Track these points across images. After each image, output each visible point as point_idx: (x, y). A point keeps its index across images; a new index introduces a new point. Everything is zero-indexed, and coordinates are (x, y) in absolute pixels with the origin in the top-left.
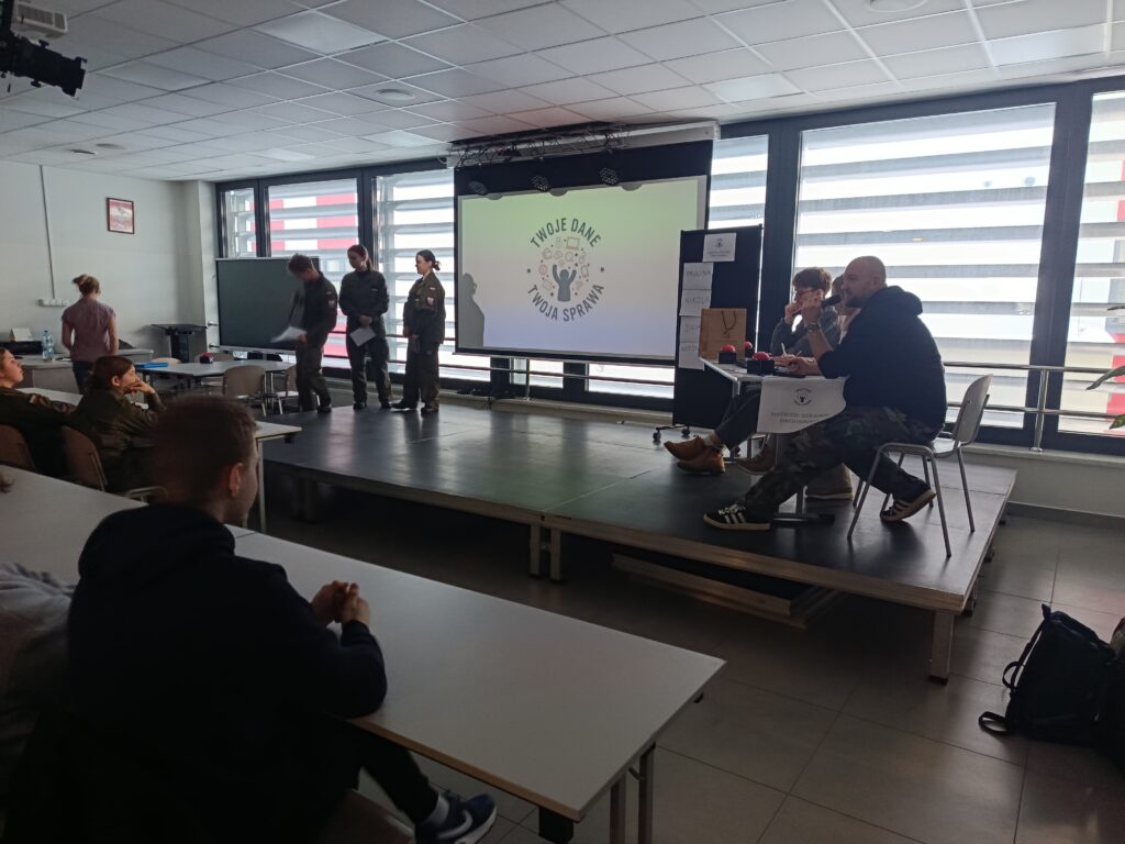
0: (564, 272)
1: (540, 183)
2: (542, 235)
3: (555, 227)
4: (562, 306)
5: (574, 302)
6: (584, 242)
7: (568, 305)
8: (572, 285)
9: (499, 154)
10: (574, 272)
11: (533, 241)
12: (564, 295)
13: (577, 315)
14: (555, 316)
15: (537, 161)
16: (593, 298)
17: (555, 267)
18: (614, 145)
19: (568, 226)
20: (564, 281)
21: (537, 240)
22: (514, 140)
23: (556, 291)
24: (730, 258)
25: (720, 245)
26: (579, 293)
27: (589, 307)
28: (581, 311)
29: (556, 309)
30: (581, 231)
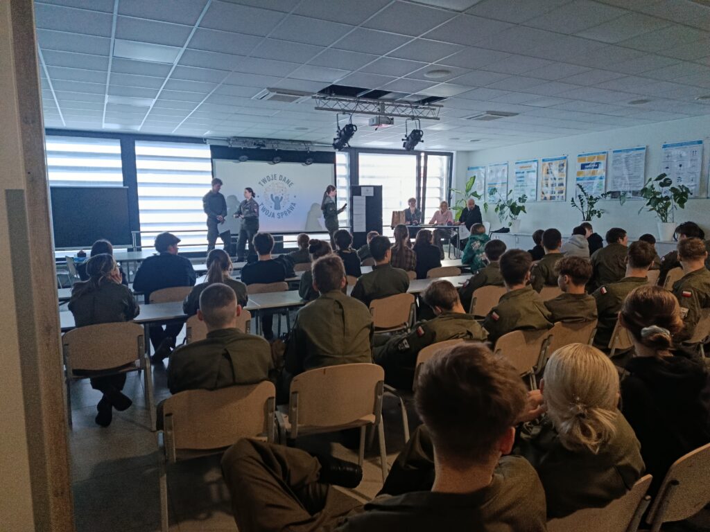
0: (277, 198)
1: (278, 160)
2: (264, 181)
3: (271, 178)
4: (276, 212)
6: (286, 185)
7: (279, 211)
8: (281, 203)
10: (282, 198)
11: (260, 183)
12: (277, 207)
13: (284, 216)
14: (273, 216)
16: (292, 208)
17: (272, 195)
19: (278, 177)
20: (277, 201)
22: (265, 141)
23: (273, 205)
24: (372, 195)
25: (367, 190)
26: (285, 206)
27: (290, 212)
28: (286, 214)
29: (274, 214)
30: (284, 180)
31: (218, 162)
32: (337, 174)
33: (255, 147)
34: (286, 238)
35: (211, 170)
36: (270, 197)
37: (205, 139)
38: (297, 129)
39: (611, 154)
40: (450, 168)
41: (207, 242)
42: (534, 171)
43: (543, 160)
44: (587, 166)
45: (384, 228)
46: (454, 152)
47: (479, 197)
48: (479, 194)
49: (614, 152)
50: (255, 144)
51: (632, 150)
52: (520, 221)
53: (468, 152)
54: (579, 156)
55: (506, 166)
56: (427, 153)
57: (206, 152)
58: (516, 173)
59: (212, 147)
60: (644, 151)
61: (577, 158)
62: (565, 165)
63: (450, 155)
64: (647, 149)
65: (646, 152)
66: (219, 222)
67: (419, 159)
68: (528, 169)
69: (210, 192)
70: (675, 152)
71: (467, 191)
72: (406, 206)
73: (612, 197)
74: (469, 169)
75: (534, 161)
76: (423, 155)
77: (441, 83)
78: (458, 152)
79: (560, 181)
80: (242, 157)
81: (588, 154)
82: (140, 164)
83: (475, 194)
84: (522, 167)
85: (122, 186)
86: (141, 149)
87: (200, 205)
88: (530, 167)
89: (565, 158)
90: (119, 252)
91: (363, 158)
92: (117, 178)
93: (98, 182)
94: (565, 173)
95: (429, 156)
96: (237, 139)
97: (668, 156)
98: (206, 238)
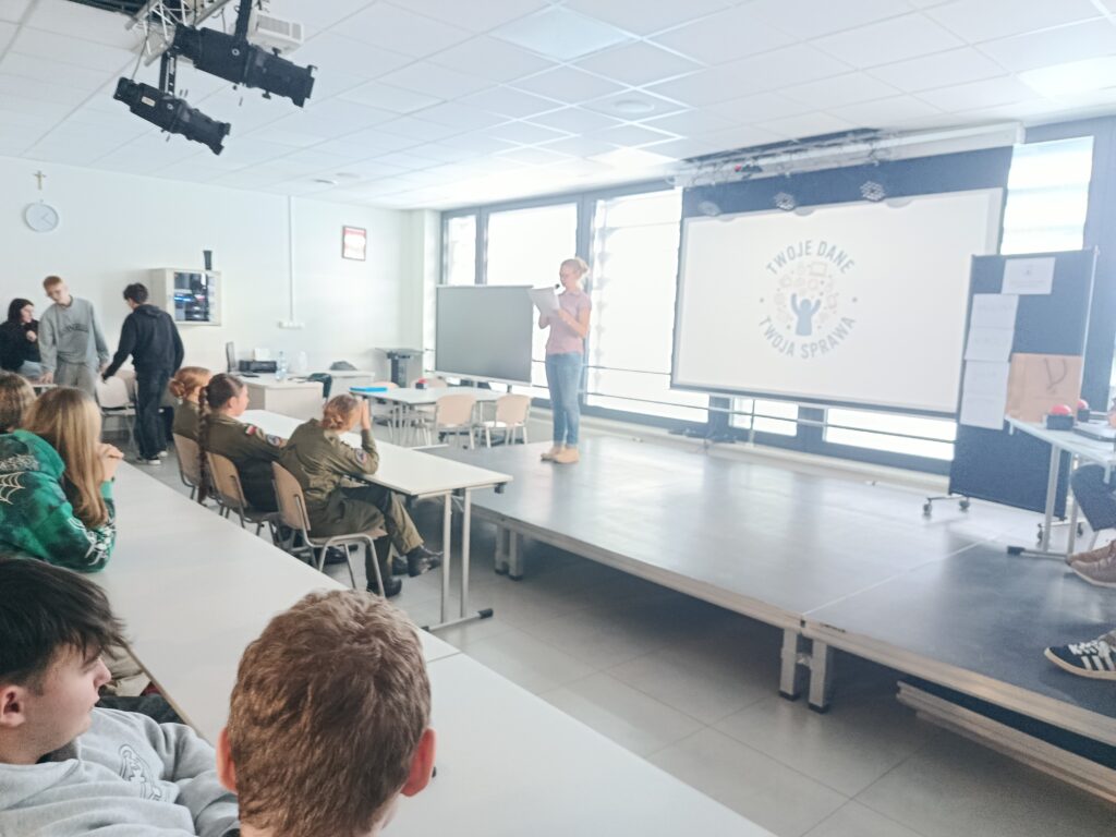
0: (806, 303)
1: (785, 201)
2: (780, 260)
3: (797, 251)
4: (800, 340)
5: (816, 335)
6: (833, 267)
7: (807, 340)
8: (815, 317)
9: (737, 170)
10: (818, 303)
11: (769, 266)
12: (804, 329)
13: (819, 351)
14: (791, 352)
15: (782, 177)
16: (841, 332)
17: (794, 297)
18: (881, 155)
19: (814, 249)
20: (805, 311)
21: (775, 265)
22: (756, 154)
23: (794, 324)
24: (1046, 289)
25: (1028, 273)
26: (823, 326)
27: (834, 343)
28: (824, 348)
29: (792, 345)
30: (830, 255)
31: (694, 224)
34: (832, 415)
36: (788, 302)
59: (683, 194)
86: (602, 214)
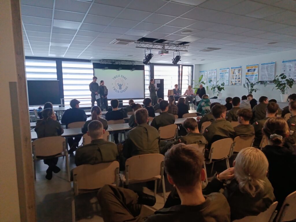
0: (120, 84)
3: (118, 76)
4: (120, 90)
5: (122, 89)
6: (124, 79)
8: (122, 87)
10: (122, 84)
12: (120, 88)
13: (123, 92)
14: (119, 92)
16: (126, 89)
17: (118, 83)
18: (134, 64)
19: (120, 76)
20: (120, 86)
23: (118, 88)
24: (160, 83)
25: (158, 81)
26: (123, 88)
27: (125, 90)
30: (123, 77)
31: (96, 70)
32: (145, 74)
33: (111, 63)
34: (124, 101)
35: (93, 73)
36: (117, 84)
37: (91, 60)
38: (128, 56)
39: (260, 65)
40: (192, 72)
41: (91, 103)
42: (228, 73)
43: (232, 68)
44: (250, 71)
45: (164, 97)
46: (194, 65)
47: (204, 84)
48: (205, 82)
49: (262, 64)
50: (111, 62)
51: (269, 63)
52: (222, 93)
53: (200, 65)
54: (247, 66)
55: (216, 71)
56: (183, 65)
57: (91, 66)
58: (220, 73)
59: (94, 64)
60: (274, 64)
61: (246, 67)
62: (241, 70)
63: (192, 66)
64: (276, 63)
65: (276, 65)
66: (96, 95)
67: (179, 68)
68: (225, 72)
69: (92, 82)
70: (288, 64)
71: (200, 81)
72: (174, 88)
73: (261, 84)
74: (200, 72)
75: (228, 68)
76: (181, 66)
77: (188, 36)
78: (196, 65)
79: (239, 77)
80: (105, 68)
81: (251, 65)
82: (64, 71)
83: (203, 83)
84: (222, 71)
85: (56, 80)
86: (64, 64)
87: (88, 87)
88: (226, 71)
89: (241, 67)
90: (55, 107)
91: (156, 68)
92: (55, 77)
93: (47, 78)
94: (241, 73)
95: (183, 67)
96: (104, 60)
97: (285, 66)
98: (91, 101)
